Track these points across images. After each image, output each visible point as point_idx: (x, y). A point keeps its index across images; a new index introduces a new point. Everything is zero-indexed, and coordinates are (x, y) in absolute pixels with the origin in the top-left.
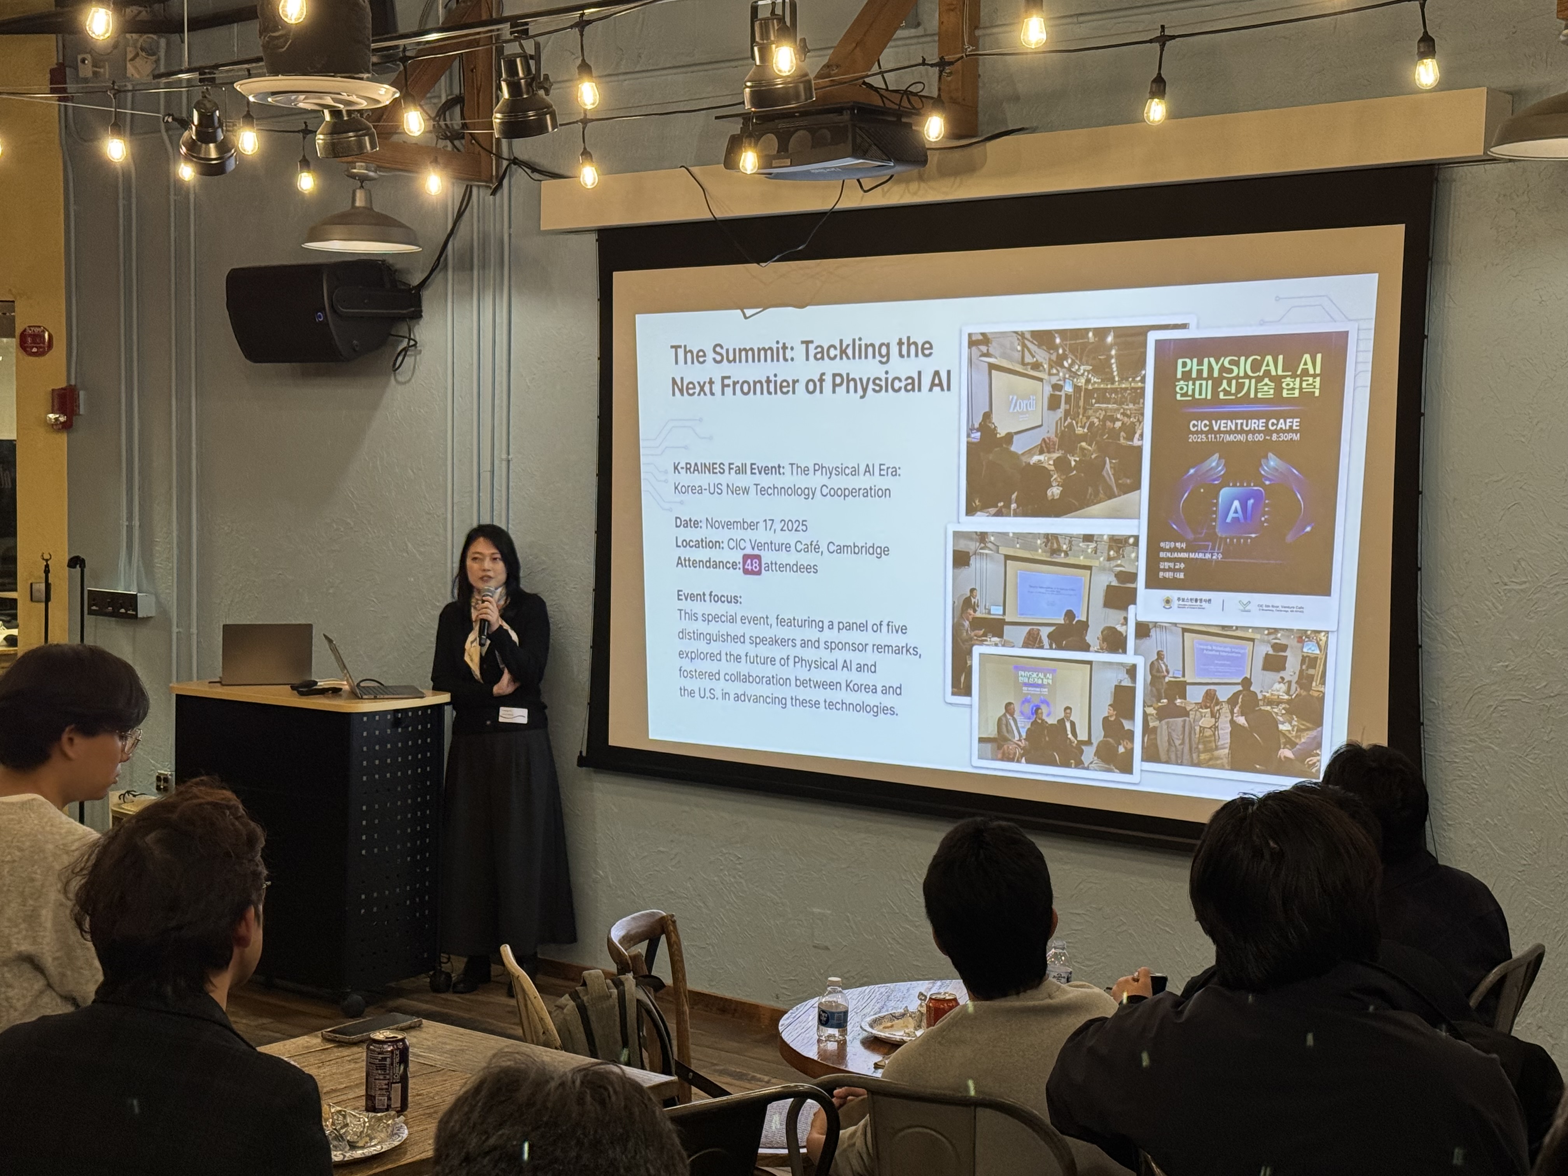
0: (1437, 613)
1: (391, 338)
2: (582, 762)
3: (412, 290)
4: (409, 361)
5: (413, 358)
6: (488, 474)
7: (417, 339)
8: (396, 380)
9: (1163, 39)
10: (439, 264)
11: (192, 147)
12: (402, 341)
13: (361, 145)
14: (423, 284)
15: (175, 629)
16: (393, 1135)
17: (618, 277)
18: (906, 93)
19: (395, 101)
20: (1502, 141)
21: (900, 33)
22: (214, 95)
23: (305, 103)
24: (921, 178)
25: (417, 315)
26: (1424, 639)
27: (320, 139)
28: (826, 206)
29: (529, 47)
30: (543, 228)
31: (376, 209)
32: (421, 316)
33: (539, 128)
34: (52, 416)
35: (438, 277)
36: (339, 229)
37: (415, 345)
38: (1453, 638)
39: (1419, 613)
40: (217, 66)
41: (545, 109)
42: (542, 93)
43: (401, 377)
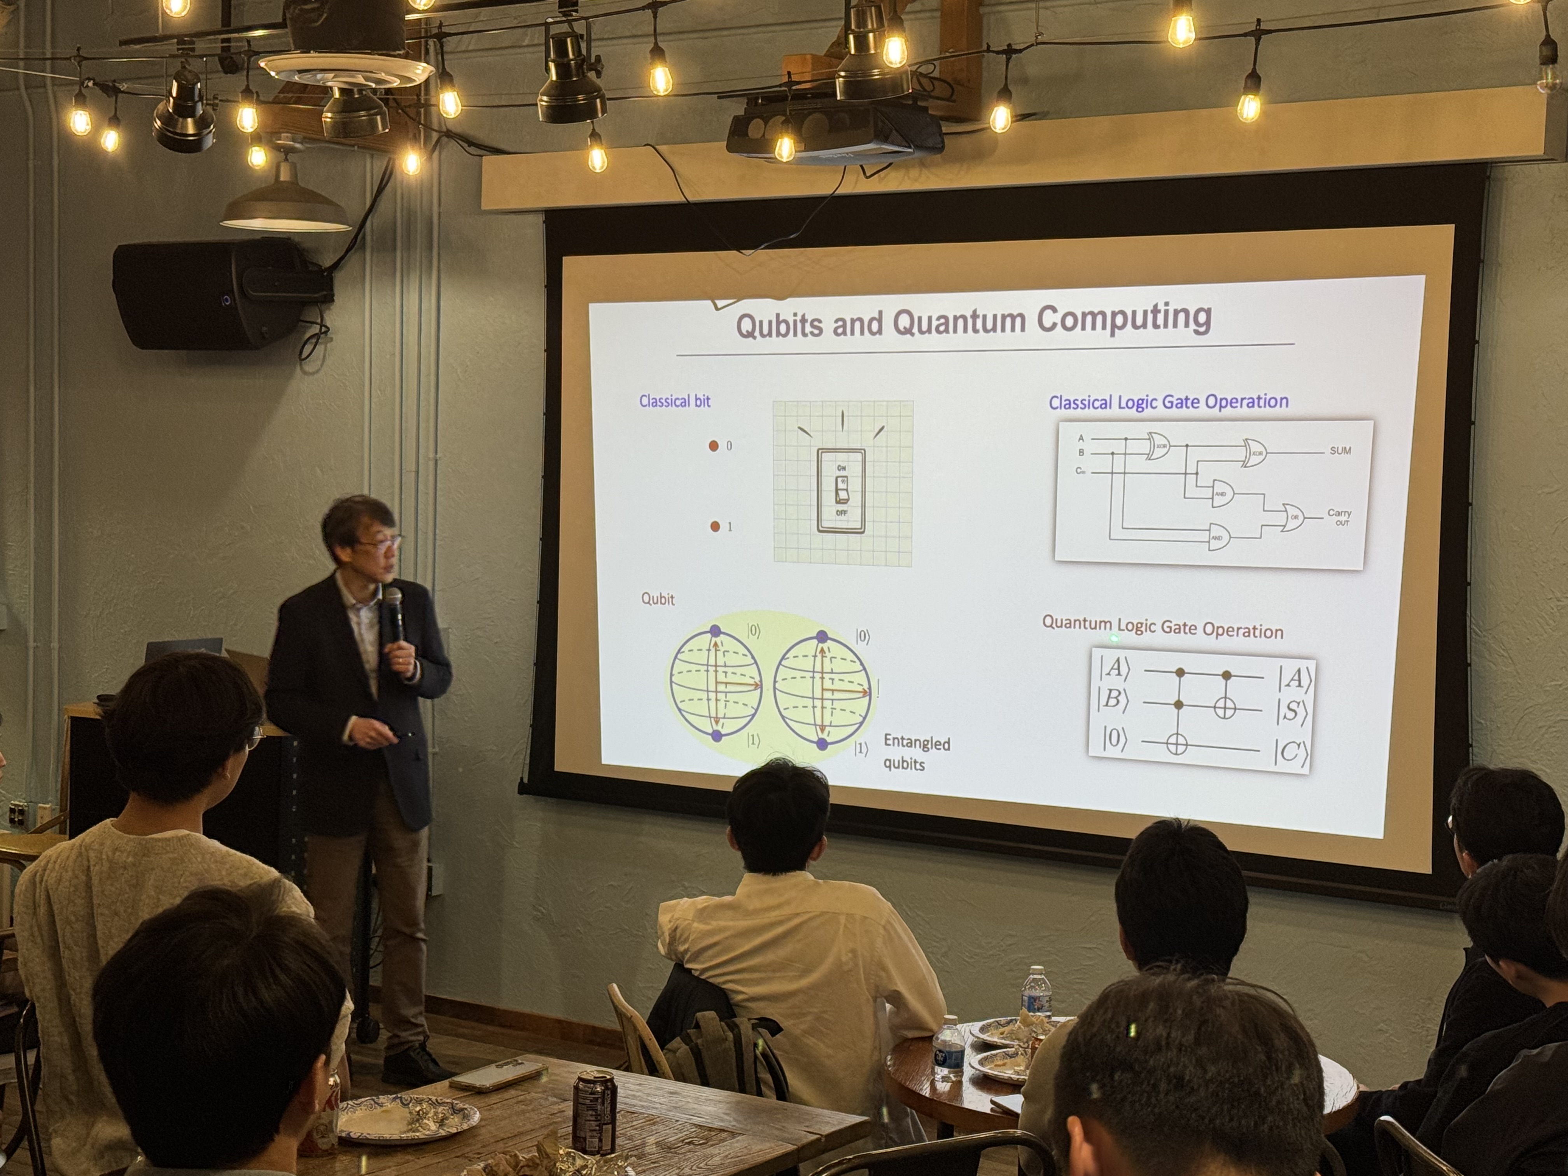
0: (1486, 631)
1: (300, 323)
2: (523, 789)
3: (323, 271)
4: (320, 348)
5: (323, 346)
6: (413, 474)
7: (328, 325)
8: (302, 369)
9: (1258, 34)
10: (354, 243)
11: (169, 121)
12: (310, 327)
13: (373, 125)
14: (336, 266)
15: (31, 644)
17: (570, 262)
19: (431, 80)
25: (329, 299)
26: (1472, 657)
27: (328, 117)
29: (580, 28)
30: (485, 206)
31: (298, 183)
32: (333, 301)
33: (589, 113)
35: (354, 259)
36: (263, 206)
37: (326, 333)
38: (1503, 656)
39: (1468, 629)
41: (594, 92)
42: (592, 75)
43: (309, 367)
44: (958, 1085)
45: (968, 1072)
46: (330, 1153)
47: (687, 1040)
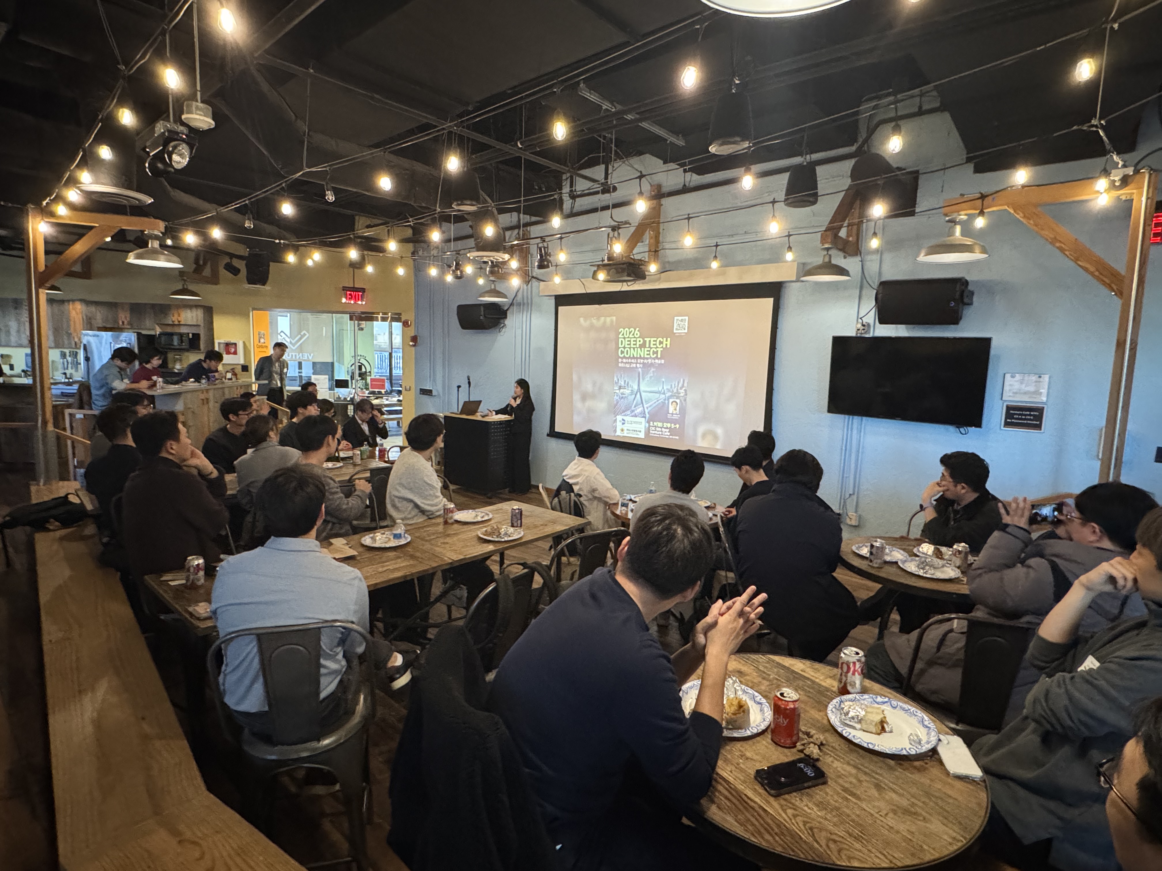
1: (499, 323)
2: (548, 435)
3: (505, 311)
5: (504, 328)
8: (500, 333)
9: (717, 246)
10: (512, 304)
11: (454, 271)
12: (501, 324)
13: (498, 271)
14: (508, 310)
15: (442, 398)
16: (519, 534)
17: (560, 308)
18: (641, 260)
19: (509, 259)
20: (805, 276)
21: (639, 244)
22: (460, 258)
23: (485, 259)
24: (643, 283)
25: (506, 317)
26: (774, 408)
27: (488, 269)
28: (618, 289)
29: (545, 244)
30: (541, 294)
31: (497, 289)
33: (548, 267)
34: (411, 343)
35: (512, 307)
36: (486, 295)
37: (505, 325)
38: (780, 407)
40: (460, 250)
41: (549, 262)
42: (548, 257)
43: (502, 333)
44: (627, 512)
45: (629, 508)
46: (452, 524)
47: (559, 498)
